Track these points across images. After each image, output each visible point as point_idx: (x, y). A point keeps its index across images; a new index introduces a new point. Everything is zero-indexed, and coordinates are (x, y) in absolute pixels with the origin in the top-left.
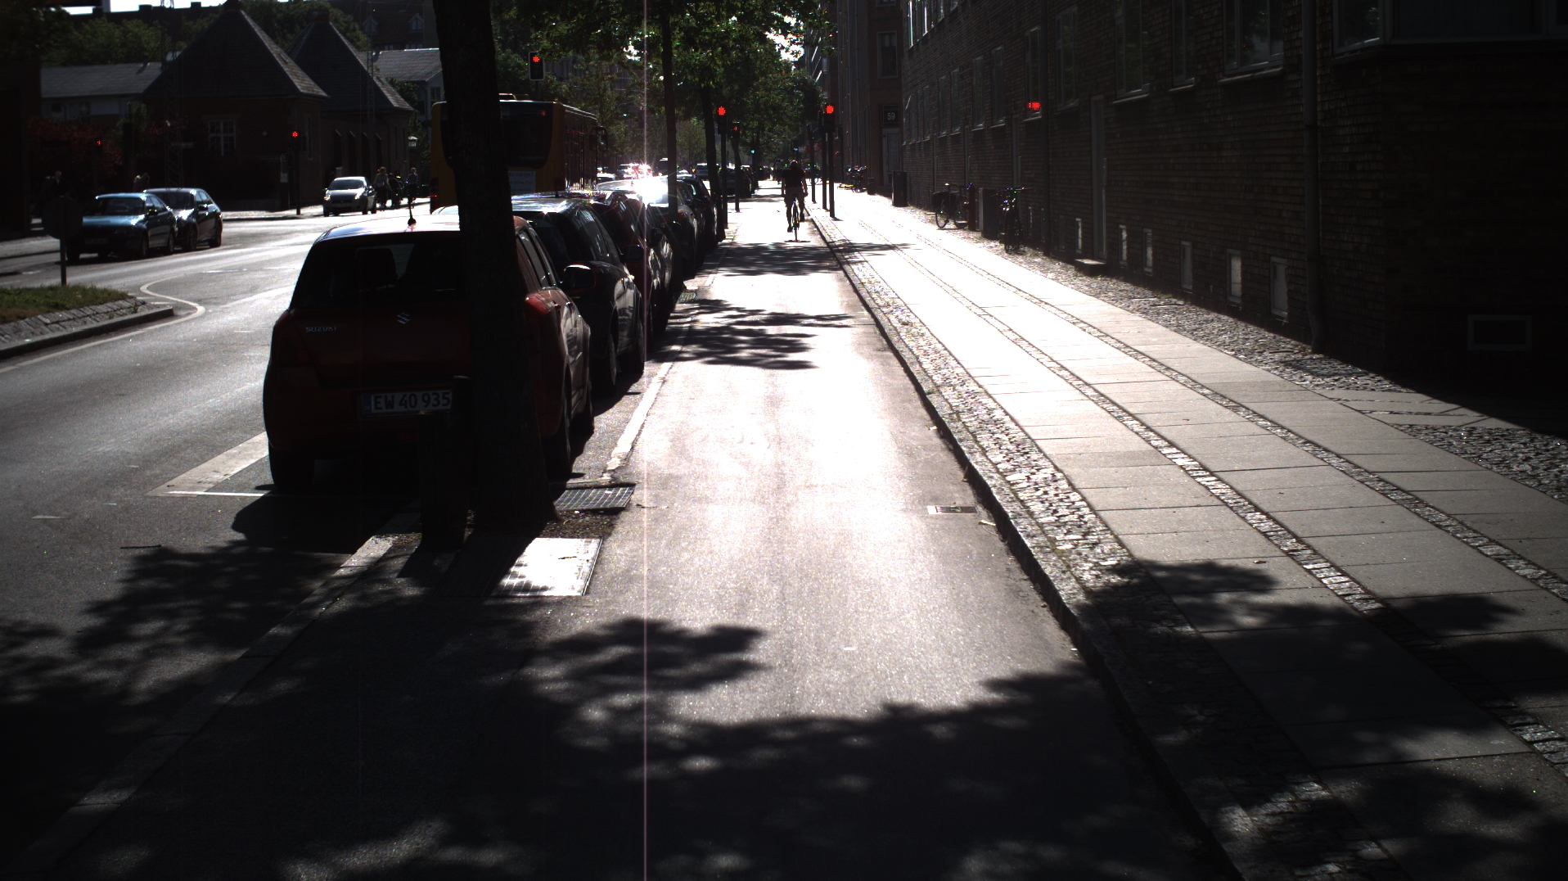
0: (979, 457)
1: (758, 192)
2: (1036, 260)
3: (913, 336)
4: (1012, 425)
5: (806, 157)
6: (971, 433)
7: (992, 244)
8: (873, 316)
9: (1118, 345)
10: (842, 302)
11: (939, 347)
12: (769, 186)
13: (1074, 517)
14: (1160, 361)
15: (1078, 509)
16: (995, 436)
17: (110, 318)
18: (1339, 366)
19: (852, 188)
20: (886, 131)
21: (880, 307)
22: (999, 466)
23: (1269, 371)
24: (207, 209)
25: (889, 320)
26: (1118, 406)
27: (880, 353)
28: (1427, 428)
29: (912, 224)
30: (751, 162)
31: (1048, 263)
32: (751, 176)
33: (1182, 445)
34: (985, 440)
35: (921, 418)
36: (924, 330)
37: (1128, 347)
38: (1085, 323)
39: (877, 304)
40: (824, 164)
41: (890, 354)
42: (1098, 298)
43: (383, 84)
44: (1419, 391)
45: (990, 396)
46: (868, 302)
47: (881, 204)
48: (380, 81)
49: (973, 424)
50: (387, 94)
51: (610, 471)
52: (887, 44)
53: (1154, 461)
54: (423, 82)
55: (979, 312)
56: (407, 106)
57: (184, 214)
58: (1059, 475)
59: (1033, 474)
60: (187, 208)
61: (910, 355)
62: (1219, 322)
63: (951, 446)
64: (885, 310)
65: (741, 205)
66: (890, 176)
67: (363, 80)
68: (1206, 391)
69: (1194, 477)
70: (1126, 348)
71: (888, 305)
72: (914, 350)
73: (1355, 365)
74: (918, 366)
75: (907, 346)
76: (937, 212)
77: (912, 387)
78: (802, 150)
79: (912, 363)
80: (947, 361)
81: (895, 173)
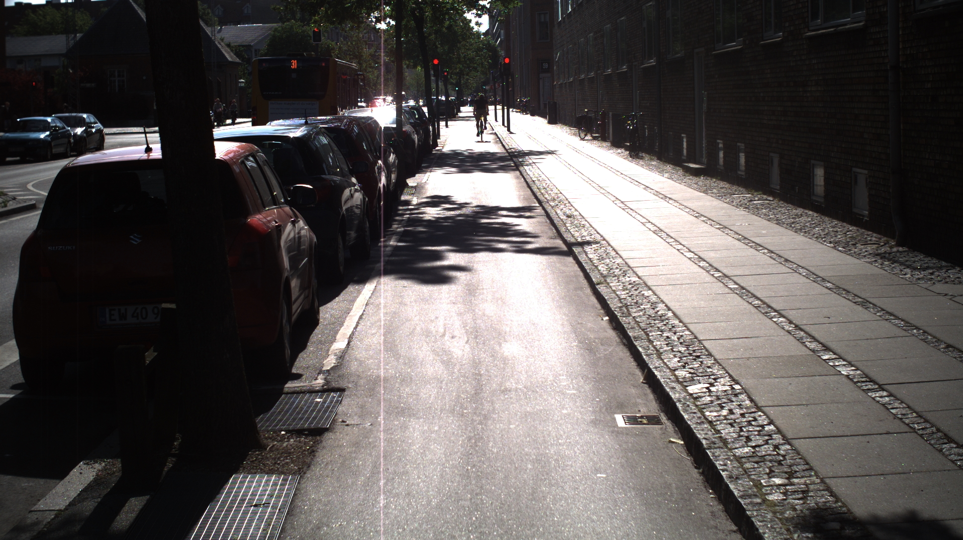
0: (656, 361)
1: (460, 115)
4: (676, 322)
6: (643, 330)
7: (619, 151)
9: (736, 236)
14: (777, 252)
15: (771, 437)
16: (665, 334)
19: (520, 112)
20: (541, 75)
21: (548, 201)
22: (677, 373)
24: (94, 127)
25: (556, 212)
26: (761, 301)
29: (561, 136)
30: (456, 96)
33: (838, 349)
34: (656, 339)
36: (584, 222)
37: (745, 238)
38: (705, 217)
39: (546, 198)
43: (222, 46)
45: (650, 288)
47: (540, 122)
48: (220, 44)
50: (224, 53)
51: (325, 372)
52: (543, 20)
53: (818, 368)
54: (250, 45)
55: (623, 206)
56: (238, 60)
57: (79, 131)
58: (737, 387)
59: (712, 385)
60: (81, 127)
64: (552, 204)
65: (449, 123)
66: (545, 104)
69: (867, 393)
70: (744, 239)
71: (554, 200)
72: (579, 240)
75: (573, 236)
76: (579, 129)
78: (487, 88)
80: (608, 251)
81: (549, 102)
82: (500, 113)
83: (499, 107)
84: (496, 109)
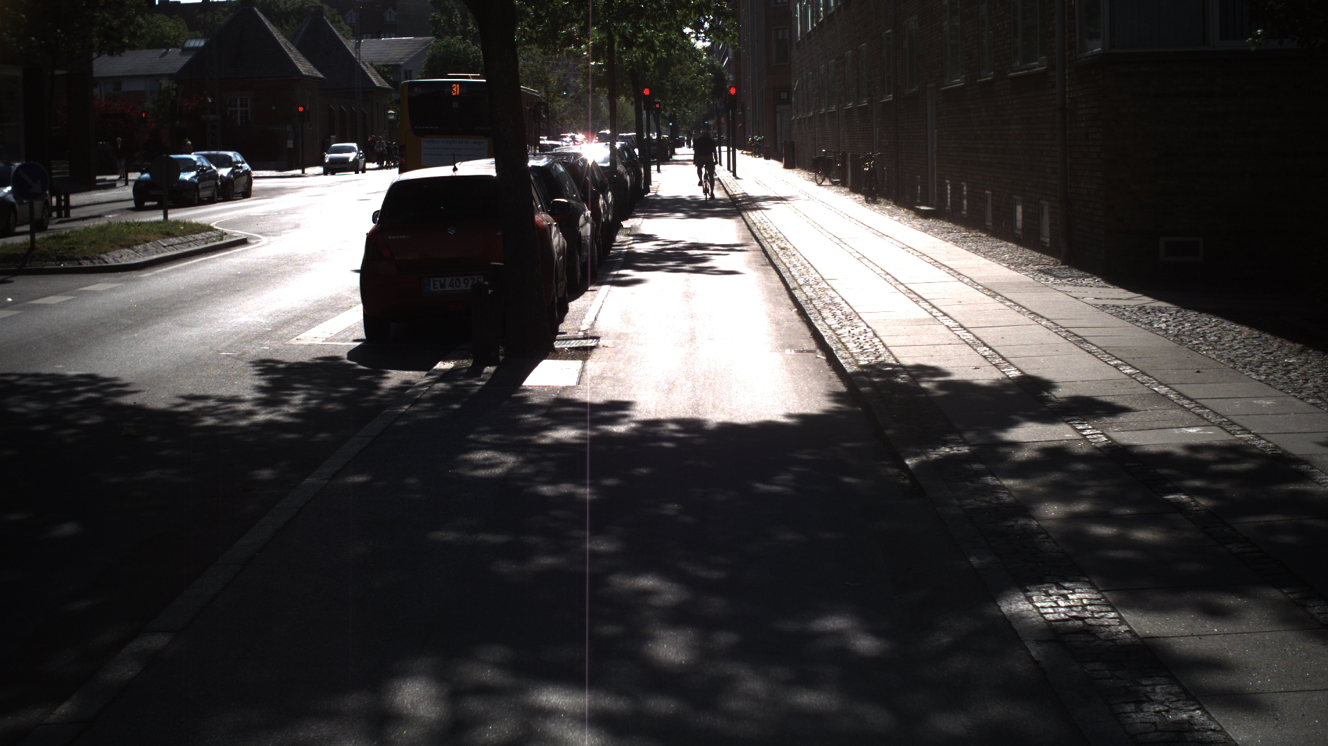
0: (820, 322)
1: (675, 157)
2: (887, 207)
3: (787, 255)
4: (845, 305)
5: (714, 129)
6: (818, 310)
7: (857, 196)
8: (761, 245)
10: (739, 236)
11: (805, 262)
12: (685, 152)
13: (873, 350)
14: (955, 270)
15: (876, 346)
16: (833, 311)
17: (206, 243)
18: (1075, 272)
19: (752, 155)
20: (778, 108)
21: (766, 239)
22: (832, 326)
23: (1027, 275)
24: (241, 167)
25: (772, 247)
26: (918, 295)
27: (763, 267)
28: (1113, 306)
29: (796, 182)
31: (896, 210)
32: (669, 144)
33: (951, 315)
34: (825, 313)
35: (788, 305)
36: (795, 252)
39: (764, 237)
40: (728, 135)
41: (771, 268)
42: (926, 232)
43: (367, 67)
44: (1121, 287)
45: (834, 290)
46: (757, 236)
47: (774, 167)
48: (365, 65)
49: (819, 305)
50: (371, 76)
51: (582, 331)
52: (780, 37)
53: (932, 323)
54: (398, 66)
55: (838, 241)
56: (387, 86)
57: (224, 172)
58: (868, 330)
59: (853, 329)
60: (227, 167)
61: (784, 267)
62: (1007, 248)
63: (805, 319)
65: (662, 167)
66: (782, 145)
67: (350, 64)
68: (979, 287)
69: (953, 331)
71: (772, 237)
72: (787, 264)
73: (1087, 272)
74: (788, 274)
75: (782, 262)
76: (816, 172)
77: (783, 288)
79: (785, 272)
80: (809, 270)
81: (786, 141)
82: (725, 154)
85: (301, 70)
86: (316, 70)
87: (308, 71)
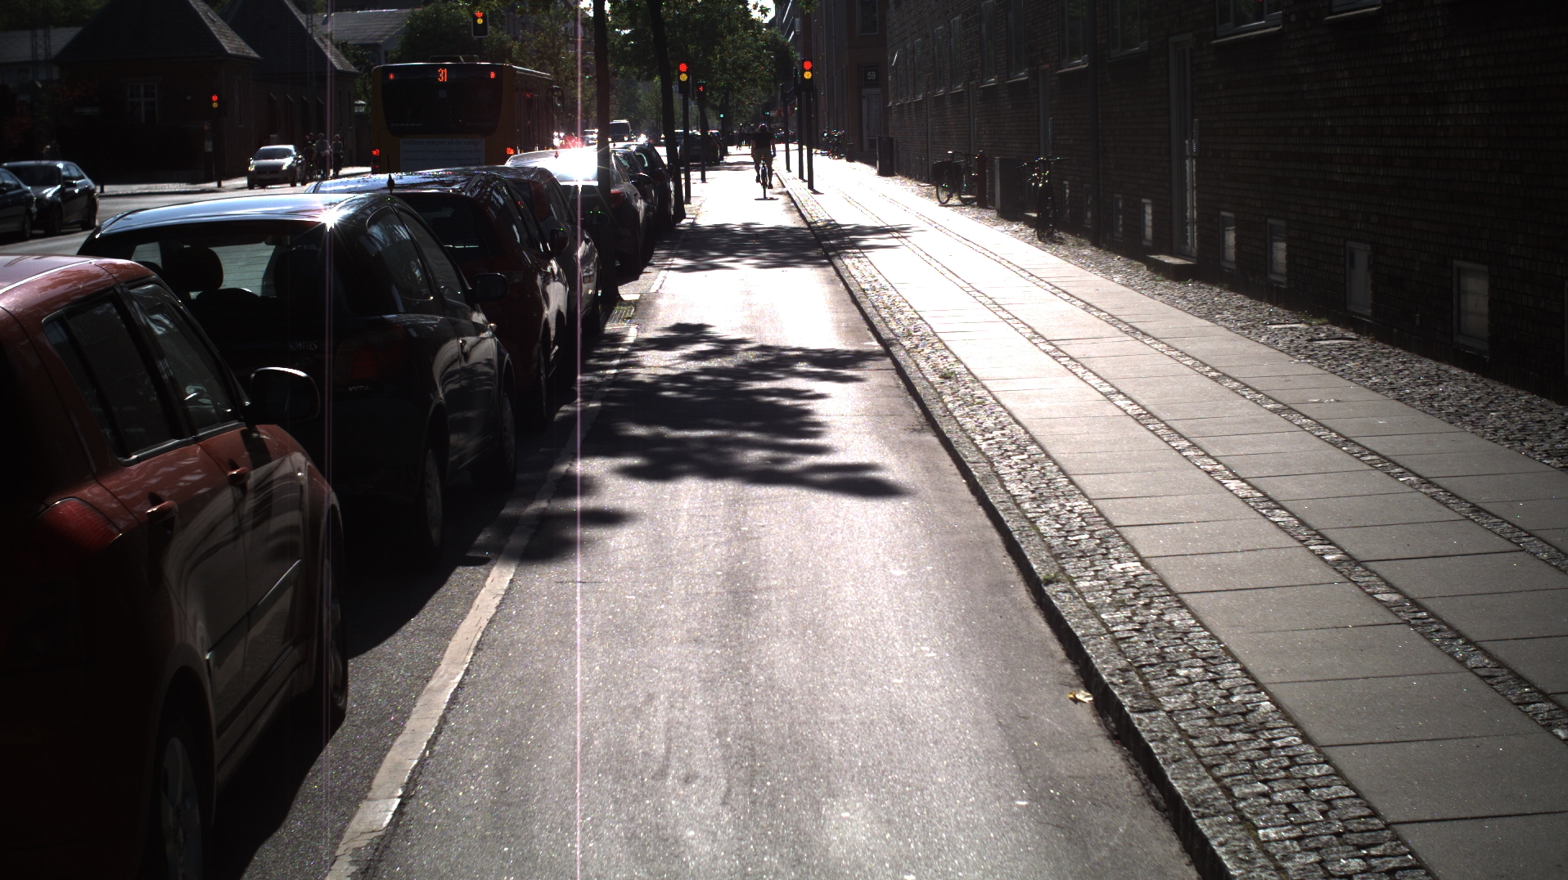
1: (728, 159)
5: (778, 121)
7: (1015, 227)
8: (894, 358)
9: (1325, 434)
11: (1020, 434)
12: (739, 152)
16: (1280, 795)
20: (865, 92)
21: (897, 337)
24: (77, 185)
30: (720, 128)
32: (719, 142)
36: (981, 392)
37: (1349, 441)
39: (893, 331)
40: (799, 128)
43: (325, 44)
46: (879, 329)
47: (863, 174)
48: (323, 42)
50: (330, 56)
54: (375, 44)
56: (353, 69)
57: (49, 192)
60: (53, 185)
64: (907, 344)
65: (708, 174)
66: (873, 142)
67: (303, 41)
70: (1346, 443)
80: (1049, 476)
81: (880, 138)
82: (794, 156)
83: (793, 147)
84: (787, 150)
85: (227, 48)
86: (248, 47)
87: (236, 49)
